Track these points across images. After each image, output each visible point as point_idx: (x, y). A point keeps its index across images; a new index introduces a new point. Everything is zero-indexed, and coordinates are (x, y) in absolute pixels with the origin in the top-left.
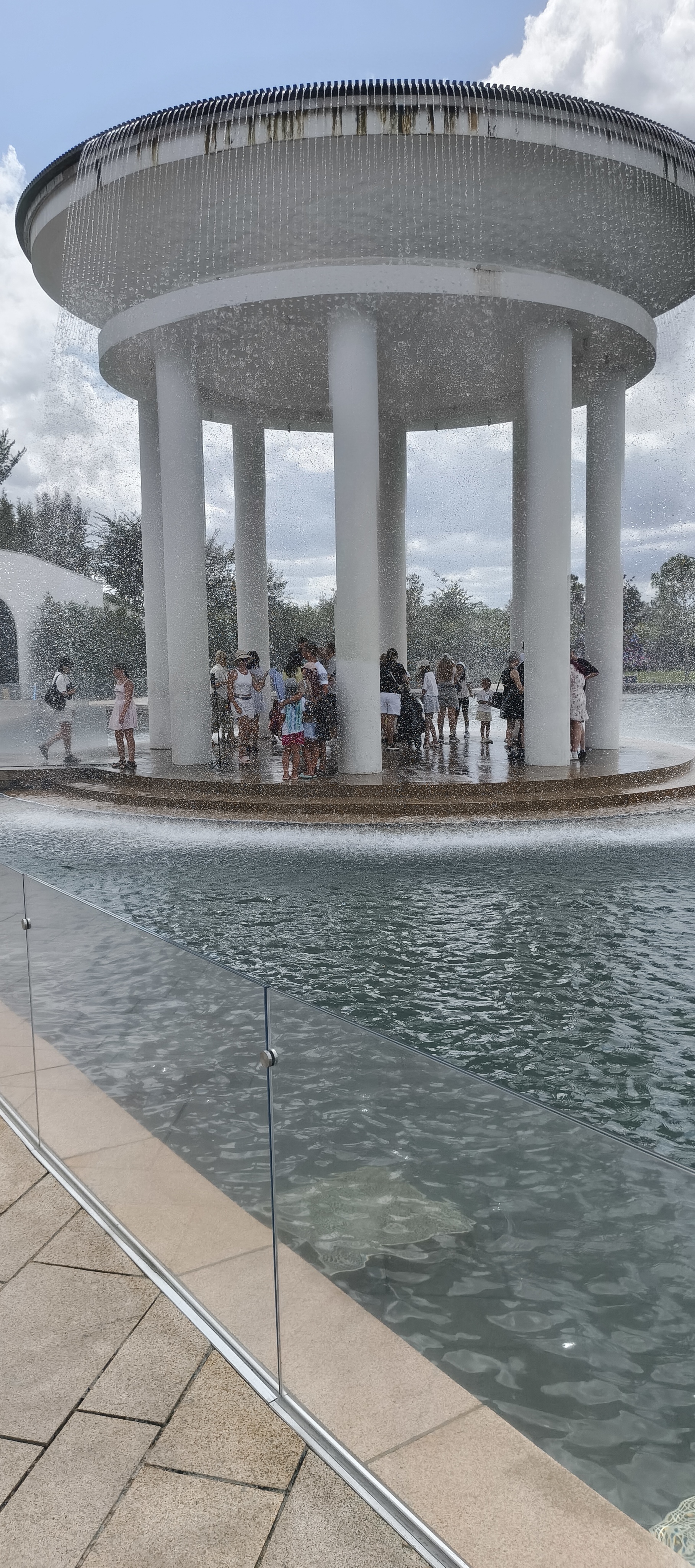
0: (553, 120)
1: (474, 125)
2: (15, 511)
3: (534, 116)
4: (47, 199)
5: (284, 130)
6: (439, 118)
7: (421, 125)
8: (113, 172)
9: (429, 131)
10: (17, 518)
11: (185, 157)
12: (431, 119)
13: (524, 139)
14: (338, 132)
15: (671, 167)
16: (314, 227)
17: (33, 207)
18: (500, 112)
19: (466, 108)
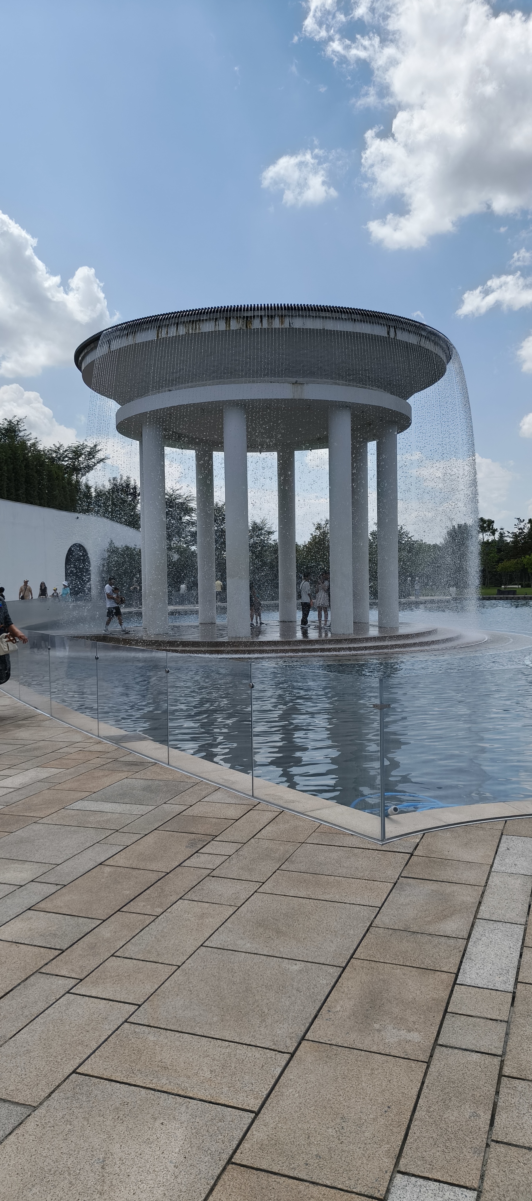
0: (323, 317)
1: (282, 323)
2: (93, 490)
3: (313, 317)
4: (87, 353)
5: (192, 329)
6: (265, 321)
7: (256, 324)
8: (116, 345)
9: (260, 327)
10: (94, 494)
11: (148, 340)
12: (261, 321)
13: (308, 327)
14: (217, 329)
15: (392, 330)
16: (214, 366)
17: (82, 355)
18: (296, 316)
19: (278, 315)
